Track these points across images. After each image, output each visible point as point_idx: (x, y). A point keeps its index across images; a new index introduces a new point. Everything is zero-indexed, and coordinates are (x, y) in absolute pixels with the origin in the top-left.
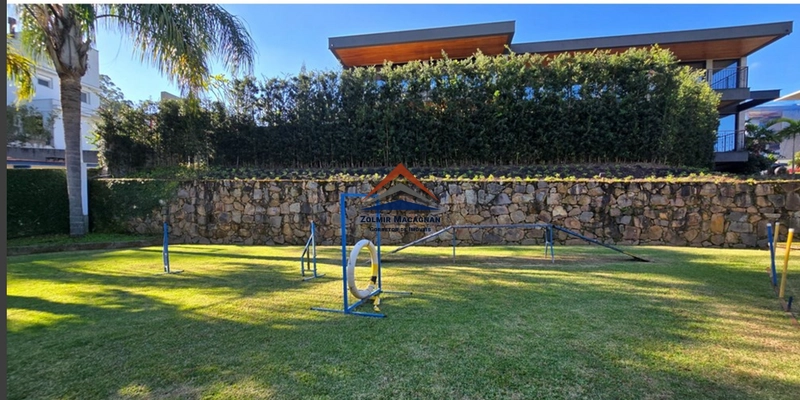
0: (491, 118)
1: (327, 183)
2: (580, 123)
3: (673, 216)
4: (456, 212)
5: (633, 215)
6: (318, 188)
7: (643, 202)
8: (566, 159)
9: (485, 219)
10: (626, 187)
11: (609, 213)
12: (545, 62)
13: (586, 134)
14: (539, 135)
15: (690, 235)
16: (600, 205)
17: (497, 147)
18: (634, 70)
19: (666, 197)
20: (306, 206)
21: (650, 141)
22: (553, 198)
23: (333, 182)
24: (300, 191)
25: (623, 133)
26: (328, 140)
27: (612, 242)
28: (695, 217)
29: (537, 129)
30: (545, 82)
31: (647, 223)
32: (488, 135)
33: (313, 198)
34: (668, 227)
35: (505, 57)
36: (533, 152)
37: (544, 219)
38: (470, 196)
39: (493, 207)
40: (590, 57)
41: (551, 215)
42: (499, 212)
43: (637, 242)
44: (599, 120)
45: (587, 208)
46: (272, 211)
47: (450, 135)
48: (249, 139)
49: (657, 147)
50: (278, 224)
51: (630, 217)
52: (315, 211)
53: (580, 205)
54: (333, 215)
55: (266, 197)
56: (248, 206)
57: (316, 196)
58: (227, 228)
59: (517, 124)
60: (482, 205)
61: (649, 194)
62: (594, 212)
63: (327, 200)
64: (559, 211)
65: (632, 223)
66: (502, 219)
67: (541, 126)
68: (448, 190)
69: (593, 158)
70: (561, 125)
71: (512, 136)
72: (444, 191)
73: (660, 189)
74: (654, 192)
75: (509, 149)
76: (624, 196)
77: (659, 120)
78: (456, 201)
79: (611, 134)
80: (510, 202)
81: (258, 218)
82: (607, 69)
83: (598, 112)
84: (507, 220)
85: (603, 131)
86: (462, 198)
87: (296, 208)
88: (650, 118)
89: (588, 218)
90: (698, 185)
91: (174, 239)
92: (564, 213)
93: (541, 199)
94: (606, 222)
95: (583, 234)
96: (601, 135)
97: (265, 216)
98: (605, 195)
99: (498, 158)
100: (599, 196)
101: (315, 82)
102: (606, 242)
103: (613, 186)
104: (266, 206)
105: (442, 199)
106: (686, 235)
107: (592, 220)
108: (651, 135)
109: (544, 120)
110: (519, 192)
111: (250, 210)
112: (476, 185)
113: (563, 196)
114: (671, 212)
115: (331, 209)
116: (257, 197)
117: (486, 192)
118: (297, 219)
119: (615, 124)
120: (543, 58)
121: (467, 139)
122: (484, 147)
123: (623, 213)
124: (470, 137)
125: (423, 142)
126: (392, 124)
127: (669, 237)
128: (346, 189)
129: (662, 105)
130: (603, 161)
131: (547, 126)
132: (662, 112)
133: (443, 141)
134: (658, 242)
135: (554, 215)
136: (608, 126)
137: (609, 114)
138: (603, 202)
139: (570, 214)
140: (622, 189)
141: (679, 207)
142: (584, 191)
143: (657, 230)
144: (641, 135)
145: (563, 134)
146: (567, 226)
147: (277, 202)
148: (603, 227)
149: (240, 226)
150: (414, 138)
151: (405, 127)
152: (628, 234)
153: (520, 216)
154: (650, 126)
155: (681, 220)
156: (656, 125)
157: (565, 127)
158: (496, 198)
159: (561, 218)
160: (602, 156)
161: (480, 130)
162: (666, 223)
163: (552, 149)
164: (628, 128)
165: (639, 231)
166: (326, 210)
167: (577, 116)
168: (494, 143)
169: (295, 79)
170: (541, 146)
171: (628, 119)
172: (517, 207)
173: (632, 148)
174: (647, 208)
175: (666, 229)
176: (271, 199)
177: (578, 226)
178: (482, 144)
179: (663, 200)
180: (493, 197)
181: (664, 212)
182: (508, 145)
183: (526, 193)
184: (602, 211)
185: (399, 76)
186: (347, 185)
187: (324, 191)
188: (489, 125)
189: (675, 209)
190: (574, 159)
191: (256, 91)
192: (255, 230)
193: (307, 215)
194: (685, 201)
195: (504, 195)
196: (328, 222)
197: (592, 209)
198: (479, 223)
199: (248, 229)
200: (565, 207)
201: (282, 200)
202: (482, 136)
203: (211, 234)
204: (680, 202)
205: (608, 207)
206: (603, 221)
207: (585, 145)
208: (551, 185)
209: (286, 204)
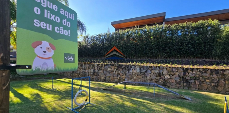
0: (150, 45)
1: (100, 64)
2: (181, 46)
3: (212, 81)
4: (134, 74)
5: (195, 79)
6: (97, 65)
7: (199, 75)
8: (176, 57)
9: (143, 77)
10: (192, 69)
11: (186, 78)
12: (169, 27)
13: (183, 49)
14: (166, 50)
15: (220, 89)
16: (182, 75)
17: (152, 53)
18: (202, 28)
19: (209, 74)
20: (94, 70)
21: (209, 51)
22: (165, 72)
23: (101, 64)
24: (93, 66)
25: (198, 49)
26: (104, 51)
27: (187, 88)
28: (222, 82)
29: (165, 48)
30: (169, 33)
31: (201, 83)
32: (150, 50)
33: (96, 68)
34: (210, 85)
35: (155, 26)
36: (164, 55)
37: (162, 79)
38: (138, 70)
39: (145, 74)
40: (185, 24)
41: (165, 77)
42: (147, 75)
43: (197, 89)
44: (188, 45)
45: (177, 76)
46: (86, 71)
47: (138, 50)
48: (86, 51)
49: (212, 54)
50: (88, 75)
51: (194, 80)
52: (96, 72)
53: (175, 75)
54: (101, 73)
55: (85, 67)
56: (81, 69)
57: (97, 68)
58: (76, 75)
59: (159, 46)
60: (142, 73)
61: (202, 73)
62: (180, 77)
63: (100, 69)
64: (167, 76)
65: (195, 82)
66: (148, 78)
67: (167, 47)
68: (132, 68)
69: (186, 57)
70: (174, 47)
71: (157, 50)
72: (131, 68)
73: (206, 71)
74: (204, 72)
75: (156, 54)
76: (192, 73)
77: (213, 44)
78: (134, 71)
79: (193, 49)
80: (151, 72)
81: (83, 73)
82: (191, 28)
83: (188, 42)
84: (150, 78)
85: (190, 48)
86: (136, 70)
87: (92, 71)
88: (209, 43)
89: (178, 79)
90: (223, 70)
91: (65, 77)
92: (169, 77)
93: (161, 72)
94: (185, 81)
95: (176, 85)
96: (189, 50)
97: (85, 72)
98: (184, 72)
99: (153, 56)
100: (182, 72)
101: (102, 36)
102: (185, 88)
103: (187, 69)
104: (85, 70)
105: (130, 70)
106: (218, 88)
107: (179, 80)
108: (209, 49)
109: (168, 45)
110: (154, 69)
111: (82, 70)
112: (140, 67)
113: (169, 71)
114: (211, 80)
115: (100, 71)
116: (83, 67)
117: (143, 69)
118: (92, 73)
119: (194, 46)
120: (168, 25)
121: (143, 51)
122: (148, 53)
123: (191, 78)
124: (144, 50)
125: (130, 52)
126: (121, 47)
127: (210, 88)
128: (104, 66)
129: (214, 39)
130: (191, 58)
131: (169, 47)
132: (214, 41)
133: (136, 51)
134: (206, 90)
135: (166, 77)
136: (191, 46)
137: (192, 43)
138: (183, 74)
139: (171, 78)
140: (191, 70)
141: (214, 78)
142: (176, 70)
143: (205, 86)
144: (205, 50)
145: (175, 49)
146: (170, 81)
147: (87, 69)
148: (184, 83)
149: (79, 75)
150: (127, 51)
151: (125, 48)
152: (193, 86)
153: (154, 77)
154: (208, 46)
155: (216, 83)
156: (211, 46)
157: (175, 47)
158: (146, 71)
159: (168, 79)
160: (190, 56)
161: (147, 48)
162: (209, 83)
163: (171, 54)
164: (199, 47)
165: (198, 85)
166: (99, 72)
167: (180, 43)
168: (151, 52)
169: (98, 35)
170: (167, 53)
171: (199, 44)
172: (153, 74)
173: (201, 54)
174: (201, 77)
175: (209, 86)
176: (86, 68)
177: (174, 82)
178: (147, 52)
179: (208, 75)
180: (145, 70)
181: (208, 79)
182: (156, 53)
183: (156, 70)
184: (183, 77)
185: (124, 33)
186: (105, 65)
187: (99, 66)
188: (149, 47)
189: (213, 79)
190: (179, 57)
191: (89, 39)
192: (82, 76)
193: (95, 73)
194: (217, 76)
195: (149, 70)
196: (99, 75)
197: (179, 76)
198: (141, 78)
199: (81, 75)
200: (169, 75)
201: (89, 68)
202: (148, 50)
203: (73, 76)
204: (215, 76)
205: (185, 76)
206: (183, 81)
207: (183, 53)
208: (164, 68)
209: (90, 69)
